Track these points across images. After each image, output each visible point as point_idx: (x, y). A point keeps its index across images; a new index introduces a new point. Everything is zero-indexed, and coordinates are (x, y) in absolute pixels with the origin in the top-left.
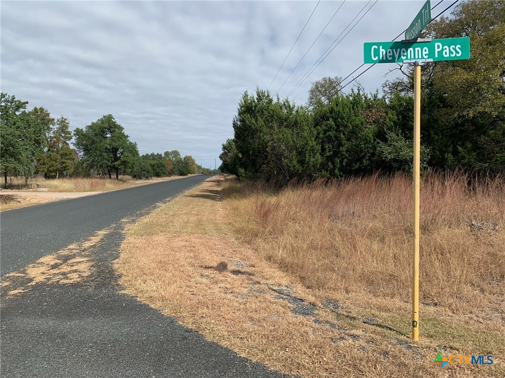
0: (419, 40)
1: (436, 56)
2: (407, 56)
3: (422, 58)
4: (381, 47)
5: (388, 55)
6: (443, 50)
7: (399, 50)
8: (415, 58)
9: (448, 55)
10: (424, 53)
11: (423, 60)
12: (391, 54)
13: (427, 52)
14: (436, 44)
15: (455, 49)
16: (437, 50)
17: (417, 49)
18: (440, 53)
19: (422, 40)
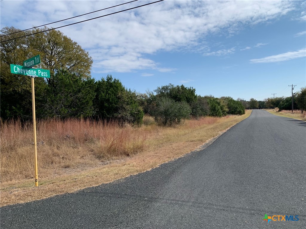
0: (33, 68)
1: (39, 75)
2: (28, 73)
3: (34, 75)
4: (18, 67)
5: (21, 71)
6: (41, 73)
7: (25, 70)
8: (31, 74)
9: (43, 75)
10: (35, 73)
11: (35, 76)
12: (22, 71)
13: (36, 73)
14: (39, 70)
15: (45, 74)
16: (39, 73)
17: (32, 71)
18: (40, 74)
19: (34, 68)
